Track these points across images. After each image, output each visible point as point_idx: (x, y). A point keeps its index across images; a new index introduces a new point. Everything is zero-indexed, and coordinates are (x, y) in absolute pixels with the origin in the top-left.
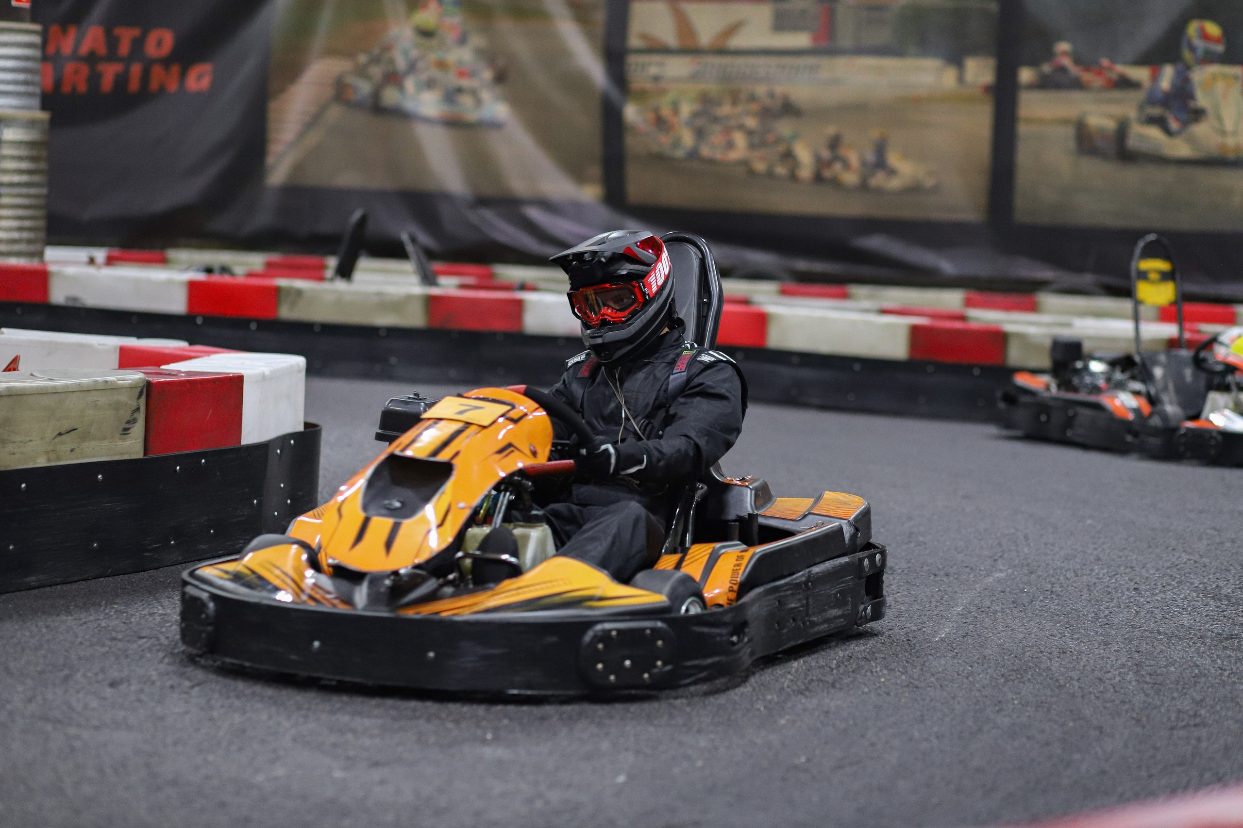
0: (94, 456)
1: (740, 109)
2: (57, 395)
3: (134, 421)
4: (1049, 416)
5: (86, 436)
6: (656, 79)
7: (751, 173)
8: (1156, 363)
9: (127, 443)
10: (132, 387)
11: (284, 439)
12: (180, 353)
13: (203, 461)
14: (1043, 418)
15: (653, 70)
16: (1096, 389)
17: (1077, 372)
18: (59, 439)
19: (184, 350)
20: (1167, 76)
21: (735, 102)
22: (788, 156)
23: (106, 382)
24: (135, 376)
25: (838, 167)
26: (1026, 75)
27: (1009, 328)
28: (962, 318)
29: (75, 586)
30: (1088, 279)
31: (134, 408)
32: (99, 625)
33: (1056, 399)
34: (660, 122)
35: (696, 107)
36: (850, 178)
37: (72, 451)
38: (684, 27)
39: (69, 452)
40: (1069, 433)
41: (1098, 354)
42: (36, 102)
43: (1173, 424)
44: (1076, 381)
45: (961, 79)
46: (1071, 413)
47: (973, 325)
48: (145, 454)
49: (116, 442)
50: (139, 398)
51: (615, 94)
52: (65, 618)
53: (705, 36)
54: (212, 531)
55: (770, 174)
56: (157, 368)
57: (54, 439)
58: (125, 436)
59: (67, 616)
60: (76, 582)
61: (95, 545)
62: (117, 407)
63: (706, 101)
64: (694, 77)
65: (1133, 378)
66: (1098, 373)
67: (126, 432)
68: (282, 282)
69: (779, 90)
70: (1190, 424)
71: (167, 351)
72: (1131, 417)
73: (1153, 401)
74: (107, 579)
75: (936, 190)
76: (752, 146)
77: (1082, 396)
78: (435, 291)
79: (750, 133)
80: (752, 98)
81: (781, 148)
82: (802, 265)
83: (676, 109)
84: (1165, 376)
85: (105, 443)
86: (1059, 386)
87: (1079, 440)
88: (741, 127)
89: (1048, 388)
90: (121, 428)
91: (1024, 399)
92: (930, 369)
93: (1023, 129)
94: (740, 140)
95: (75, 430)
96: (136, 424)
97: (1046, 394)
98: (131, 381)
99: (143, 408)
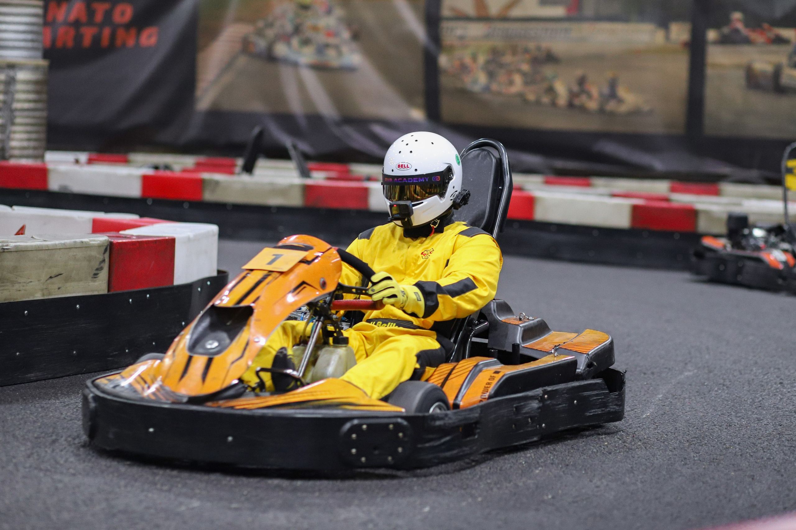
0: (74, 292)
1: (518, 58)
2: (49, 251)
3: (101, 269)
4: (725, 266)
5: (68, 279)
6: (461, 38)
7: (525, 101)
9: (96, 284)
10: (100, 246)
11: (203, 282)
12: (133, 223)
13: (148, 296)
14: (722, 268)
15: (459, 32)
16: (758, 248)
17: (745, 236)
18: (50, 280)
19: (135, 221)
21: (514, 53)
22: (551, 90)
23: (82, 242)
24: (102, 238)
25: (584, 97)
26: (712, 35)
27: (699, 206)
28: (667, 200)
29: (61, 380)
30: (754, 173)
31: (101, 260)
32: (77, 406)
33: (731, 255)
34: (463, 68)
35: (488, 57)
36: (593, 105)
37: (59, 288)
38: (481, 3)
39: (57, 290)
40: (740, 278)
41: (760, 224)
42: (39, 54)
44: (744, 242)
45: (667, 37)
46: (740, 264)
47: (674, 205)
48: (109, 291)
49: (89, 283)
50: (104, 253)
51: (432, 48)
52: (54, 401)
53: (494, 9)
54: (154, 343)
55: (538, 103)
56: (117, 233)
57: (46, 281)
58: (95, 279)
59: (55, 400)
60: (62, 377)
61: (75, 352)
62: (89, 259)
63: (495, 53)
64: (487, 37)
65: (783, 240)
66: (759, 238)
67: (96, 276)
68: (206, 176)
69: (545, 45)
71: (125, 222)
72: (781, 267)
74: (83, 375)
75: (650, 113)
76: (526, 83)
77: (748, 253)
78: (309, 182)
79: (524, 74)
80: (526, 51)
81: (546, 85)
82: (560, 164)
83: (474, 59)
85: (82, 284)
86: (733, 246)
87: (746, 282)
88: (519, 71)
89: (725, 247)
90: (93, 274)
91: (709, 255)
92: (645, 234)
93: (709, 71)
94: (518, 79)
95: (62, 274)
96: (103, 271)
97: (723, 252)
98: (99, 242)
99: (107, 260)
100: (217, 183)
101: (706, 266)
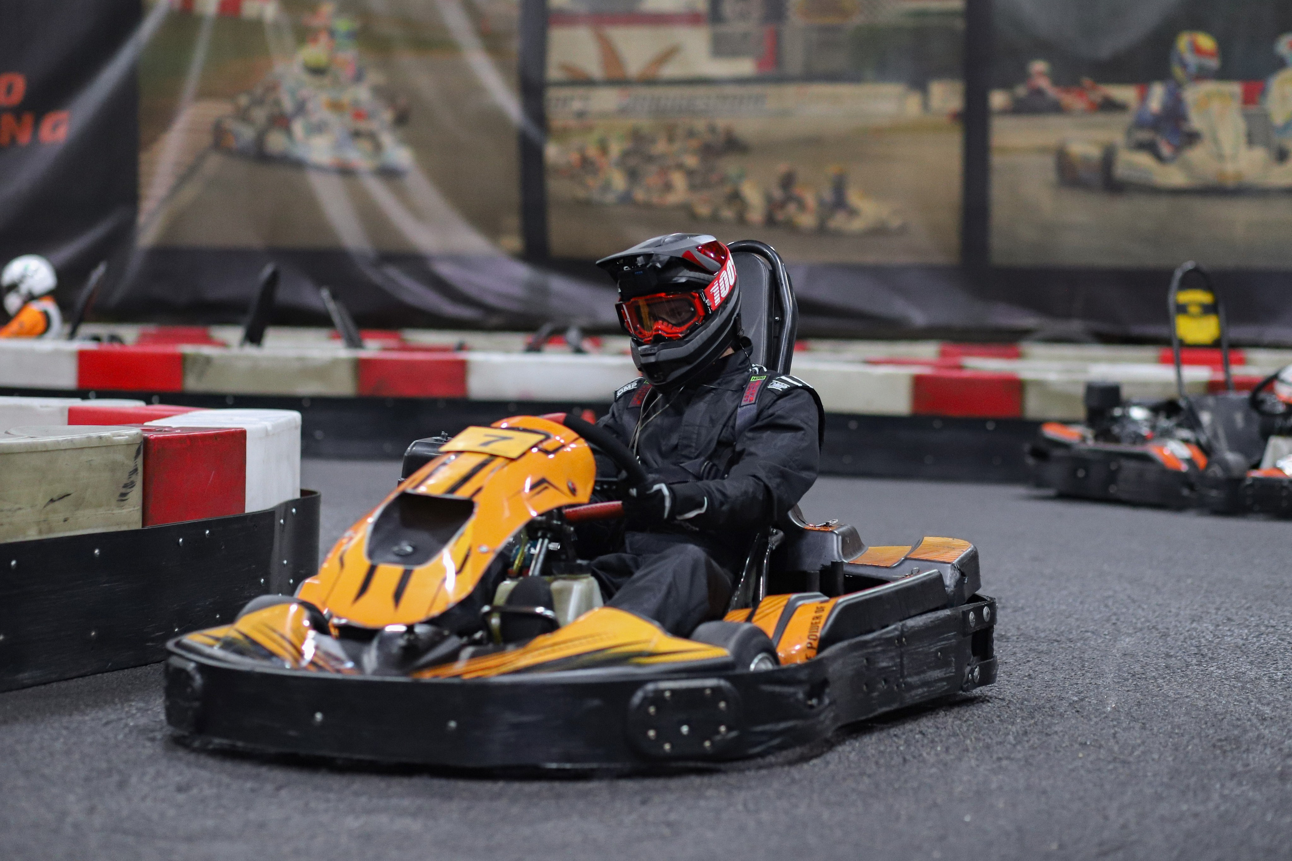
0: (89, 527)
1: (677, 146)
2: (47, 454)
3: (131, 485)
4: (1087, 471)
5: (80, 504)
6: (581, 115)
7: (692, 218)
8: (1203, 407)
9: (124, 511)
10: (130, 446)
13: (207, 532)
14: (1081, 473)
15: (577, 105)
16: (1139, 439)
17: (1115, 420)
18: (52, 506)
20: (1157, 97)
21: (671, 139)
22: (736, 197)
23: (100, 438)
24: (132, 431)
25: (792, 208)
26: (998, 99)
27: (1025, 375)
30: (1075, 325)
31: (131, 470)
33: (1095, 452)
34: (587, 164)
35: (627, 145)
36: (807, 220)
37: (65, 520)
38: (610, 55)
39: (62, 523)
40: (1113, 489)
41: (1135, 400)
43: (1236, 473)
44: (1116, 430)
45: (926, 105)
46: (1113, 467)
48: (144, 525)
49: (113, 510)
50: (136, 457)
51: (533, 132)
53: (635, 64)
54: (217, 614)
55: (715, 218)
57: (45, 507)
58: (122, 503)
60: (72, 678)
61: (93, 634)
62: (113, 467)
63: (638, 137)
64: (623, 111)
65: (1180, 425)
66: (1141, 420)
67: (123, 498)
68: (186, 349)
69: (721, 123)
70: (1256, 474)
72: (1184, 468)
73: (1207, 450)
75: (902, 230)
76: (693, 188)
77: (1125, 447)
78: (362, 354)
79: (690, 173)
80: (691, 134)
81: (727, 189)
83: (604, 149)
84: (1213, 423)
85: (101, 511)
86: (1096, 437)
87: (1124, 496)
88: (680, 167)
89: (1084, 439)
90: (118, 494)
91: (1058, 453)
92: (937, 424)
93: (997, 160)
94: (679, 180)
95: (68, 495)
96: (134, 488)
97: (1083, 447)
98: (127, 437)
99: (140, 469)
100: (208, 360)
101: (1055, 471)
